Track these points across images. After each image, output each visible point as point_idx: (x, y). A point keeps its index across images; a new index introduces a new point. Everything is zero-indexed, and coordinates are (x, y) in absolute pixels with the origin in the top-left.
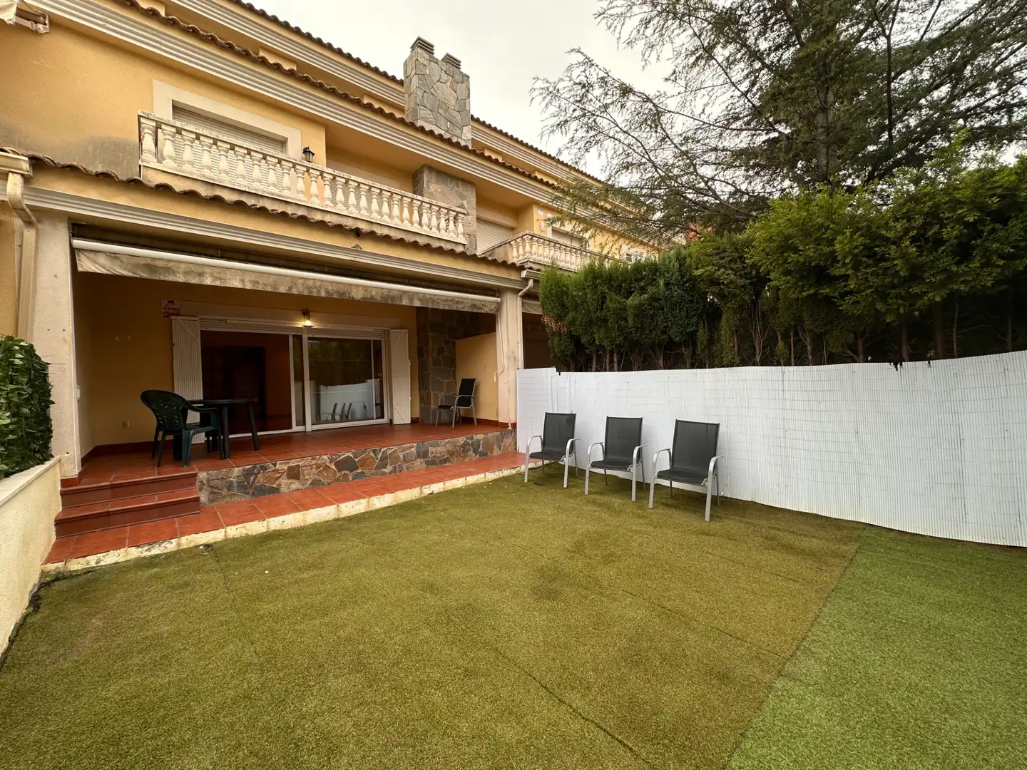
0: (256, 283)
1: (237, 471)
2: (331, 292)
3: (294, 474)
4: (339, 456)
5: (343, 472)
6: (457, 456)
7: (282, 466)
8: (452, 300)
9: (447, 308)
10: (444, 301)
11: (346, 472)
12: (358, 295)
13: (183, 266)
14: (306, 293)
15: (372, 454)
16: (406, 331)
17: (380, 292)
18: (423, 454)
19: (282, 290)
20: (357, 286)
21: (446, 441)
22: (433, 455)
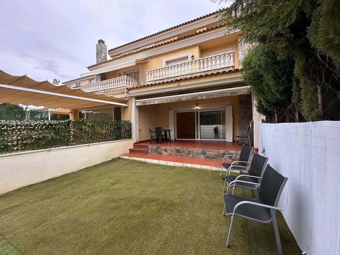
0: (160, 102)
1: (155, 147)
2: (176, 100)
3: (166, 150)
4: (176, 148)
5: (177, 153)
6: (219, 158)
7: (163, 148)
8: (221, 93)
9: (218, 97)
10: (217, 94)
11: (178, 153)
12: (184, 99)
13: (148, 101)
14: (170, 102)
15: (186, 150)
17: (191, 96)
18: (205, 154)
19: (165, 102)
20: (184, 96)
21: (215, 150)
22: (208, 155)
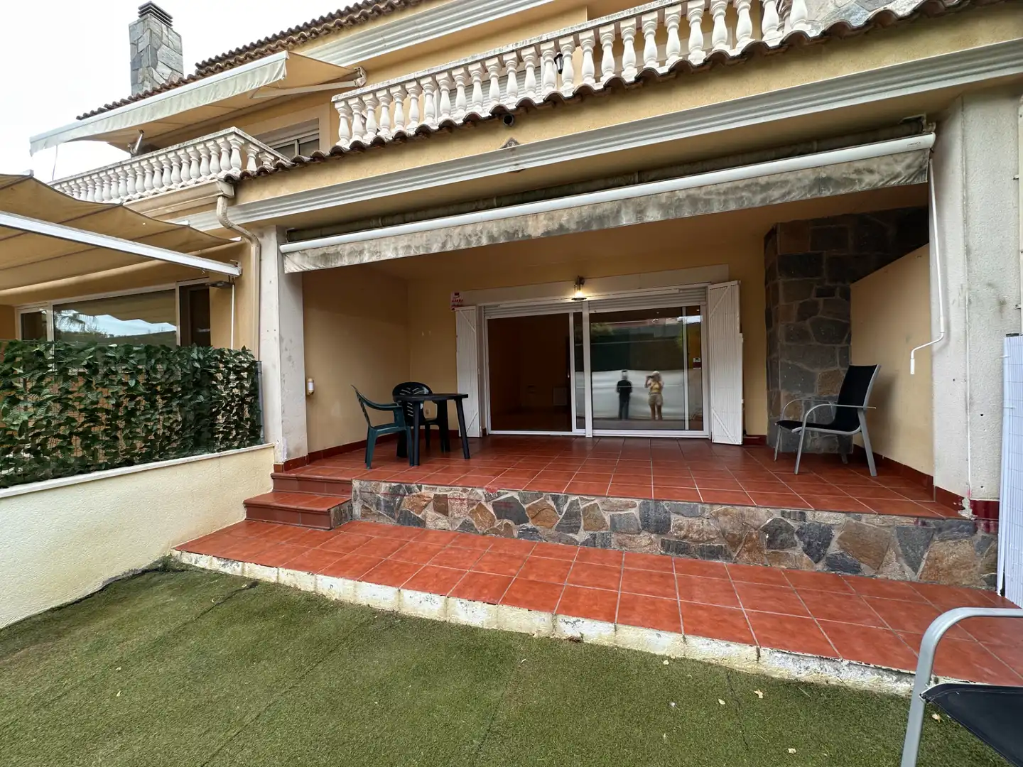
0: (409, 247)
1: (384, 487)
2: (496, 236)
3: (441, 505)
4: (499, 495)
5: (506, 521)
6: (749, 551)
7: (428, 492)
8: (752, 185)
9: (733, 207)
10: (725, 193)
11: (510, 522)
12: (536, 229)
13: (347, 247)
14: (463, 246)
15: (551, 503)
16: (736, 282)
17: (575, 213)
18: (661, 527)
19: (435, 249)
20: (536, 214)
21: (717, 508)
22: (683, 533)
